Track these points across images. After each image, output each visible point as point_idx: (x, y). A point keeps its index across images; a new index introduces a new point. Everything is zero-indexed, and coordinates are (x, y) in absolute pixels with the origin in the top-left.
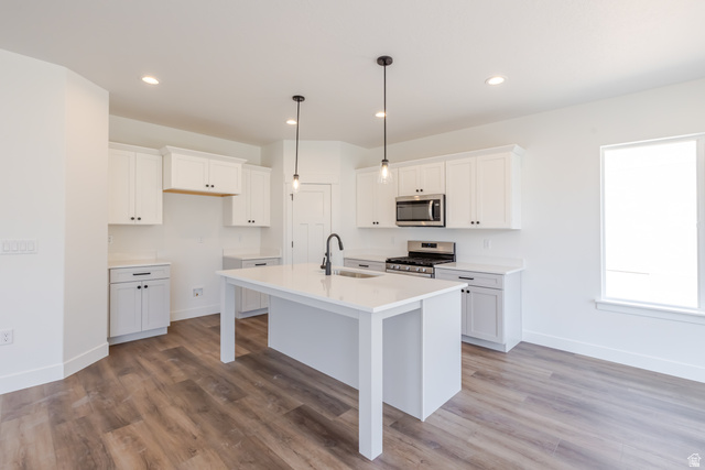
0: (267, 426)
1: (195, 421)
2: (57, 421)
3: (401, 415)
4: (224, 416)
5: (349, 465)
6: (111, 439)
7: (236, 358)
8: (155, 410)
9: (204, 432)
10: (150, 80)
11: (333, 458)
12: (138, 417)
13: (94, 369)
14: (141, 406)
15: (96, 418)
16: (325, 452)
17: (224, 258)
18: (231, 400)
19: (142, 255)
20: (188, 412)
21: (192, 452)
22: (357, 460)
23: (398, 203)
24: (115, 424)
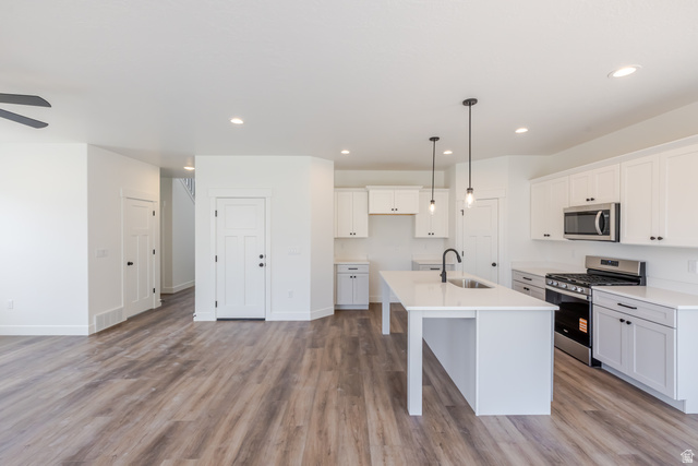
0: (373, 374)
1: (343, 357)
2: (297, 337)
3: (464, 404)
4: (357, 360)
5: (394, 410)
6: (308, 351)
7: (391, 333)
8: (332, 346)
9: (342, 363)
10: (345, 152)
11: (390, 402)
12: (323, 346)
13: (324, 320)
14: (328, 342)
15: (309, 342)
16: (388, 398)
17: (413, 262)
18: (368, 354)
19: (361, 257)
20: (343, 351)
21: (330, 369)
22: (402, 410)
23: (566, 215)
24: (314, 346)
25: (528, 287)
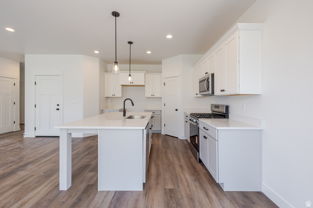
23: (200, 82)
25: (187, 121)
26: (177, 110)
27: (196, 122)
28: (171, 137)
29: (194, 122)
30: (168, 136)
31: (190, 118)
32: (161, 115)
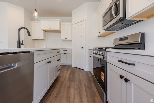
25: (91, 55)
26: (83, 48)
27: (102, 55)
28: (78, 69)
29: (99, 55)
30: (76, 68)
31: (94, 51)
32: (71, 52)
